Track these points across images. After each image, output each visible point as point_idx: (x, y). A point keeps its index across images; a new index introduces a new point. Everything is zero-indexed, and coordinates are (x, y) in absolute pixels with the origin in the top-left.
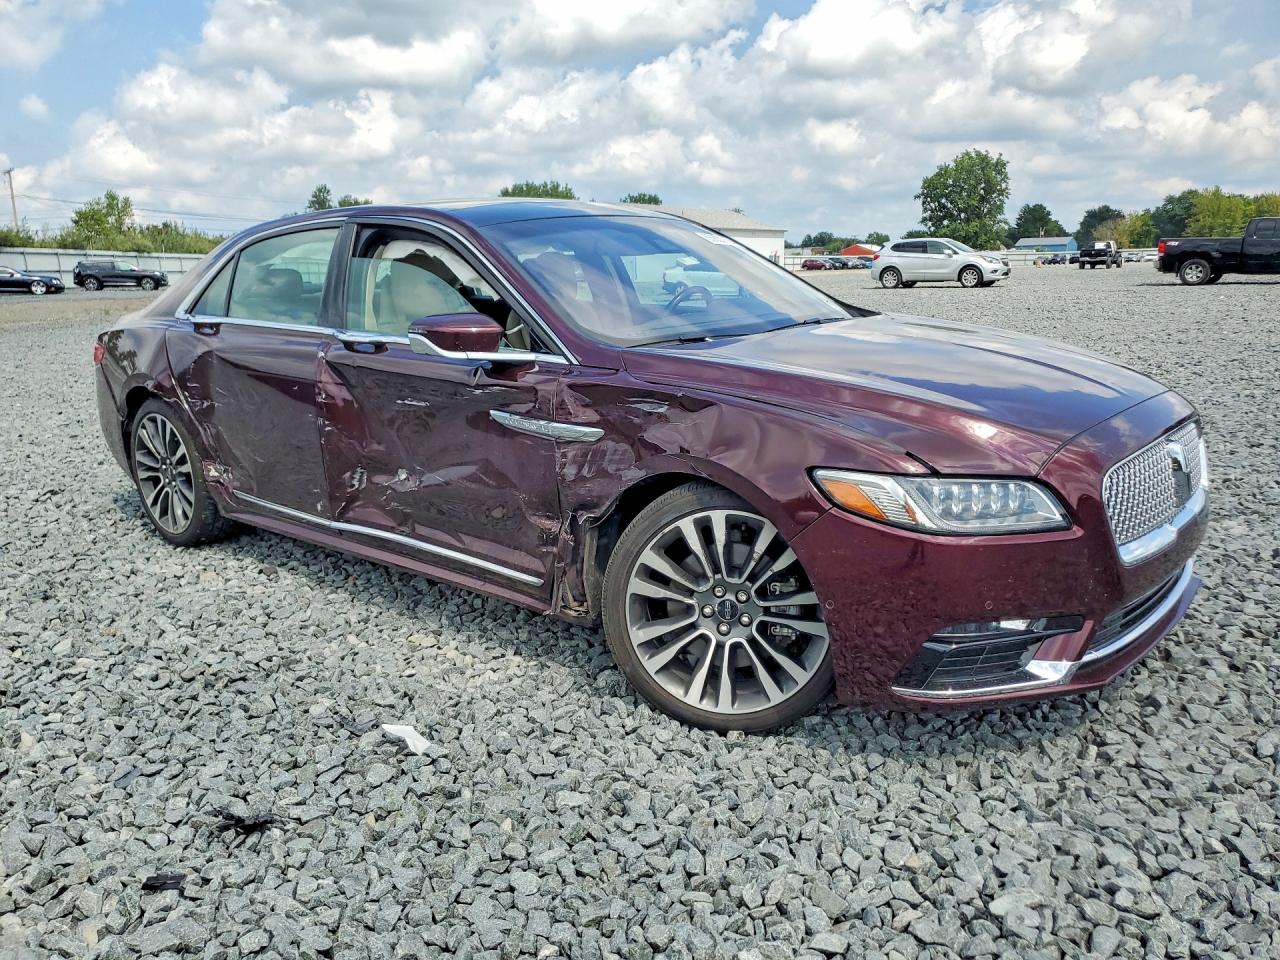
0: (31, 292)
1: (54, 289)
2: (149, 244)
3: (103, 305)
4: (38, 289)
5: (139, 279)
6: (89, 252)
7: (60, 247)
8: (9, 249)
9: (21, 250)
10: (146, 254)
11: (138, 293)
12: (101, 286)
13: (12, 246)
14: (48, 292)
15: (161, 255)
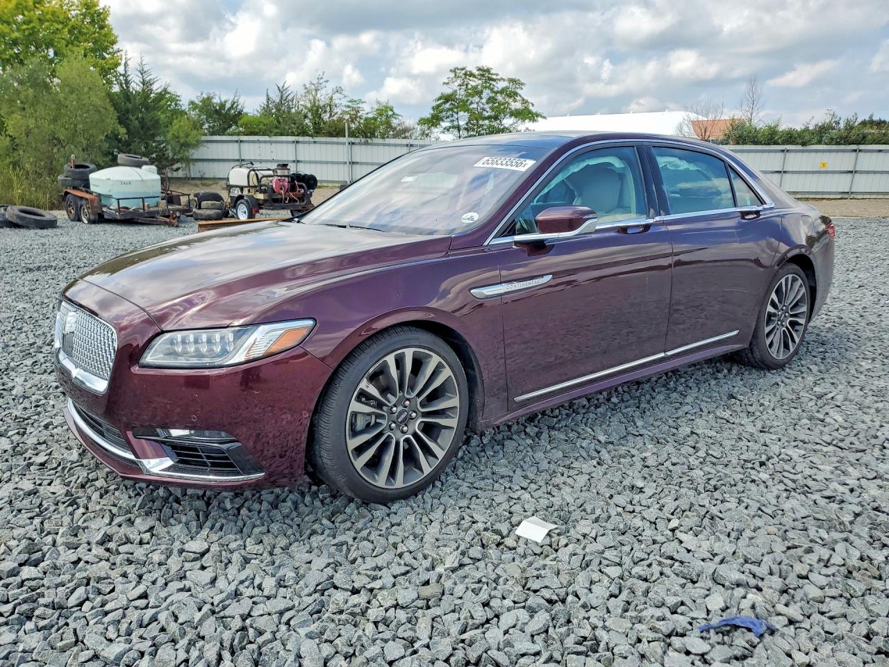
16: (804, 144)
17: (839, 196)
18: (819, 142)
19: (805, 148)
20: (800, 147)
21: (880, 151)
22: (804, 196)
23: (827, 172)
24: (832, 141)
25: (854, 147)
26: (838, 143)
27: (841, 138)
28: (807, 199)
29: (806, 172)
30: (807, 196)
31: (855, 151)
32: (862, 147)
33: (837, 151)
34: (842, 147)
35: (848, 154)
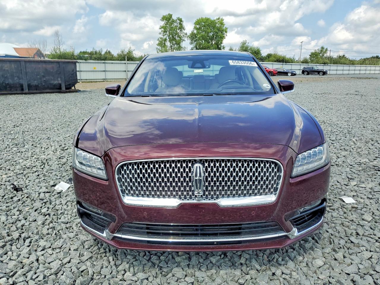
0: (287, 75)
1: (293, 74)
2: (328, 62)
3: (301, 79)
4: (289, 74)
5: (318, 72)
6: (309, 64)
7: (302, 63)
8: (288, 64)
9: (291, 64)
10: (326, 65)
11: (318, 76)
12: (308, 74)
13: (289, 63)
14: (292, 75)
15: (331, 65)
16: (85, 60)
17: (102, 80)
18: (91, 59)
19: (86, 61)
20: (84, 61)
21: (112, 63)
22: (90, 81)
23: (96, 71)
24: (95, 59)
25: (103, 61)
26: (98, 60)
27: (99, 58)
28: (91, 82)
29: (89, 71)
30: (91, 81)
31: (104, 63)
32: (106, 61)
33: (98, 63)
34: (99, 61)
35: (102, 64)
